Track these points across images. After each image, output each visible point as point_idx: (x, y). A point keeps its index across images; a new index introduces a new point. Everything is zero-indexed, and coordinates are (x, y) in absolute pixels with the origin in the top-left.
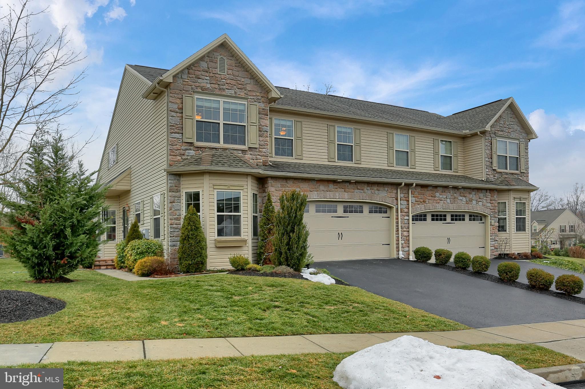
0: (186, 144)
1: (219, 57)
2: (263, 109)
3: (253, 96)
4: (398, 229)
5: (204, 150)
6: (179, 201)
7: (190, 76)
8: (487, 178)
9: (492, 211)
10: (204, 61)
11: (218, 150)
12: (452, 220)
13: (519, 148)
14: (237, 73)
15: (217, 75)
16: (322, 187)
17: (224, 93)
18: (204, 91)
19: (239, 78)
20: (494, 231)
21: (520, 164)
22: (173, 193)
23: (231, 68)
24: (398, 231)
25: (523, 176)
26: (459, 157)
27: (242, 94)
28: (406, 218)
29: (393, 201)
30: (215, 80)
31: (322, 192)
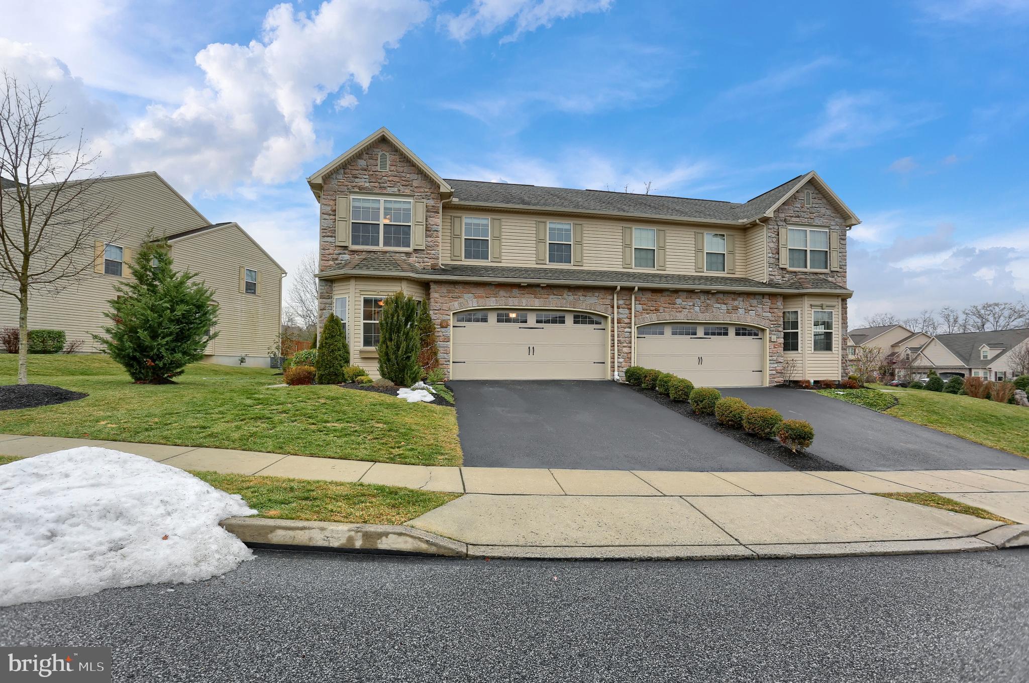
0: (340, 248)
1: (380, 154)
2: (433, 206)
3: (420, 192)
4: (614, 343)
5: (360, 253)
6: (330, 308)
7: (346, 176)
8: (771, 280)
9: (772, 323)
10: (362, 159)
11: (376, 254)
12: (706, 334)
13: (830, 238)
14: (401, 169)
15: (377, 173)
16: (502, 293)
17: (385, 192)
18: (362, 190)
19: (404, 175)
20: (775, 349)
21: (830, 260)
22: (324, 300)
23: (395, 164)
24: (614, 346)
25: (836, 277)
26: (737, 255)
27: (408, 192)
28: (628, 330)
29: (606, 309)
30: (374, 177)
31: (503, 299)
